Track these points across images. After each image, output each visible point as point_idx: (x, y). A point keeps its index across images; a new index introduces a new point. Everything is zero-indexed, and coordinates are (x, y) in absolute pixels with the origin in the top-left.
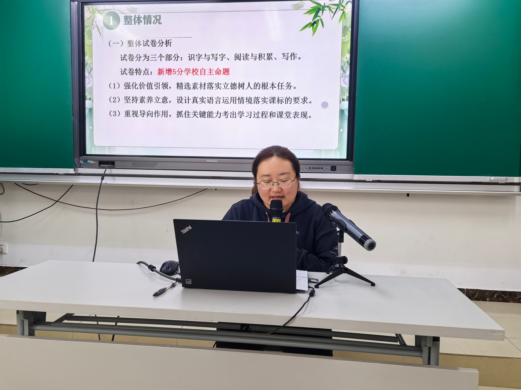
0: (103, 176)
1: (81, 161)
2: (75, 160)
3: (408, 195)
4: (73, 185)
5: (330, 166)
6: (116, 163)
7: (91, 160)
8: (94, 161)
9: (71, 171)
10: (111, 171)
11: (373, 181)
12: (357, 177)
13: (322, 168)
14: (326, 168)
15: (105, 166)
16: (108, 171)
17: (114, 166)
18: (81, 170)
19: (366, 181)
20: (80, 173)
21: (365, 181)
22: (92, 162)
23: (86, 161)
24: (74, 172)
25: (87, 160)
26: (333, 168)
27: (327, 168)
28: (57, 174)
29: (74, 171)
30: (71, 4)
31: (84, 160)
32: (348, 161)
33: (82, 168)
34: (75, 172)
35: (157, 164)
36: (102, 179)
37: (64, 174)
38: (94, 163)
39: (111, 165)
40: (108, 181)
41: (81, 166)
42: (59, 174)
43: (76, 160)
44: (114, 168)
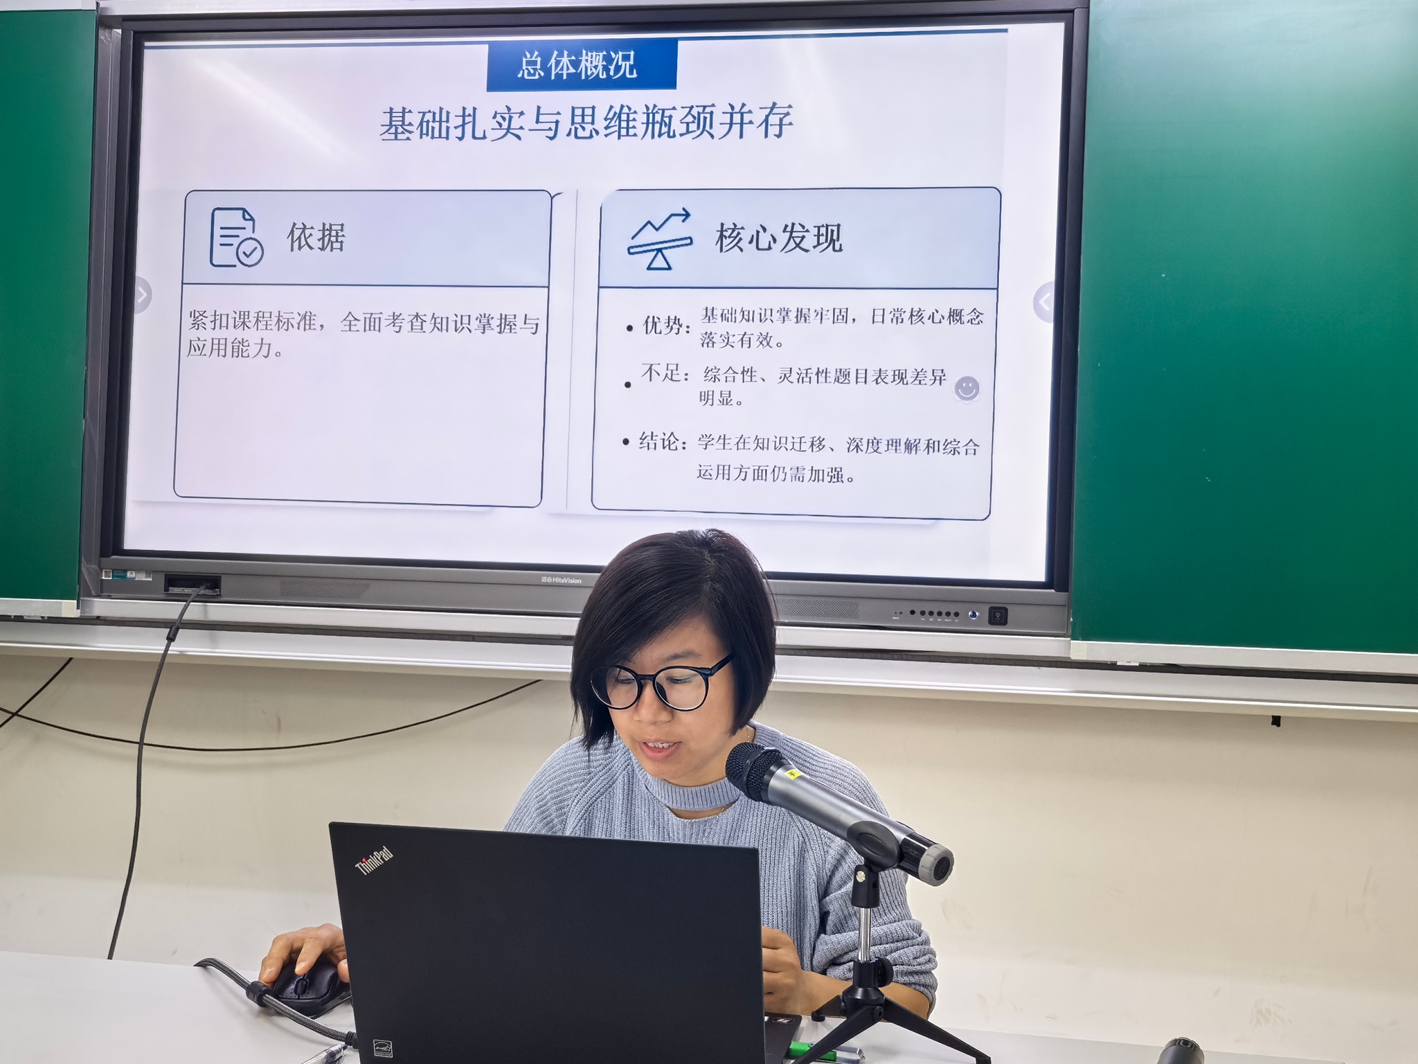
0: (173, 628)
1: (104, 573)
2: (84, 570)
3: (1276, 721)
4: (71, 659)
5: (986, 609)
6: (225, 582)
7: (138, 570)
8: (148, 573)
9: (68, 608)
10: (206, 611)
11: (1143, 668)
12: (1081, 649)
13: (957, 614)
14: (970, 613)
15: (187, 591)
16: (195, 611)
17: (216, 592)
18: (101, 606)
19: (1118, 664)
20: (98, 618)
21: (1112, 666)
22: (142, 577)
23: (120, 572)
24: (76, 614)
25: (125, 571)
26: (998, 615)
27: (974, 615)
28: (19, 619)
29: (78, 608)
30: (101, 37)
31: (113, 571)
32: (1053, 591)
33: (109, 597)
34: (79, 611)
35: (368, 586)
36: (171, 639)
37: (42, 617)
38: (151, 579)
39: (207, 588)
40: (190, 645)
41: (103, 591)
42: (25, 618)
43: (87, 569)
44: (216, 599)
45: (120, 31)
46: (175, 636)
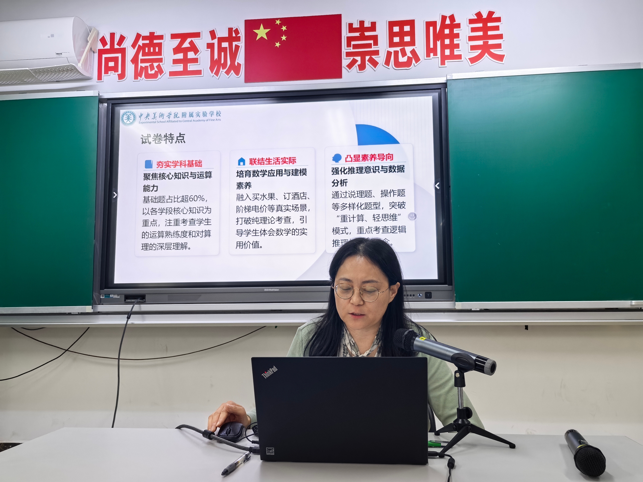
0: (129, 314)
1: (101, 296)
2: (94, 295)
3: (526, 327)
4: (89, 328)
5: (424, 293)
6: (147, 297)
7: (114, 294)
8: (118, 295)
9: (88, 309)
10: (140, 308)
11: (481, 311)
12: (459, 305)
13: (414, 295)
14: (421, 295)
15: (133, 300)
16: (137, 308)
17: (144, 300)
18: (101, 308)
19: (472, 310)
20: (99, 312)
21: (470, 311)
22: (116, 296)
23: (107, 295)
24: (91, 311)
25: (109, 295)
26: (428, 295)
28: (70, 314)
29: (92, 309)
31: (105, 295)
32: (447, 285)
33: (103, 304)
34: (93, 310)
35: (200, 296)
36: (128, 318)
37: (79, 313)
38: (119, 297)
39: (141, 299)
40: (135, 320)
41: (101, 302)
42: (72, 313)
43: (95, 295)
44: (144, 303)
45: (106, 104)
46: (130, 317)
